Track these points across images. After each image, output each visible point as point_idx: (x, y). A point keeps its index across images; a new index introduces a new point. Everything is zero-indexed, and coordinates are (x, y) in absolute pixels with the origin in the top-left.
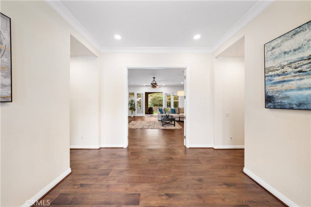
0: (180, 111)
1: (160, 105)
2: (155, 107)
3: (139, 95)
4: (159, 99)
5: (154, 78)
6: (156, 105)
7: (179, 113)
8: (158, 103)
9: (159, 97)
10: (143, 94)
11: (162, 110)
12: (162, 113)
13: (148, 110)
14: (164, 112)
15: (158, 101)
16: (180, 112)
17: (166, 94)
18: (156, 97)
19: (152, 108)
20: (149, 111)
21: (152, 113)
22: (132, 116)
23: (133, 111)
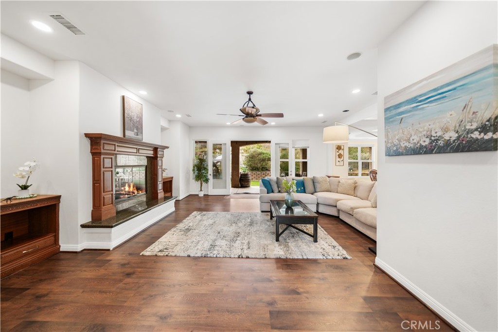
0: (318, 185)
1: (263, 167)
2: (254, 172)
3: (217, 147)
4: (261, 157)
5: (250, 93)
6: (254, 169)
7: (316, 192)
8: (259, 165)
9: (260, 154)
10: (225, 144)
11: (272, 183)
12: (270, 190)
13: (238, 179)
14: (275, 187)
15: (259, 160)
16: (317, 190)
17: (279, 144)
18: (254, 154)
19: (247, 175)
20: (241, 182)
21: (247, 186)
22: (201, 194)
23: (204, 184)
